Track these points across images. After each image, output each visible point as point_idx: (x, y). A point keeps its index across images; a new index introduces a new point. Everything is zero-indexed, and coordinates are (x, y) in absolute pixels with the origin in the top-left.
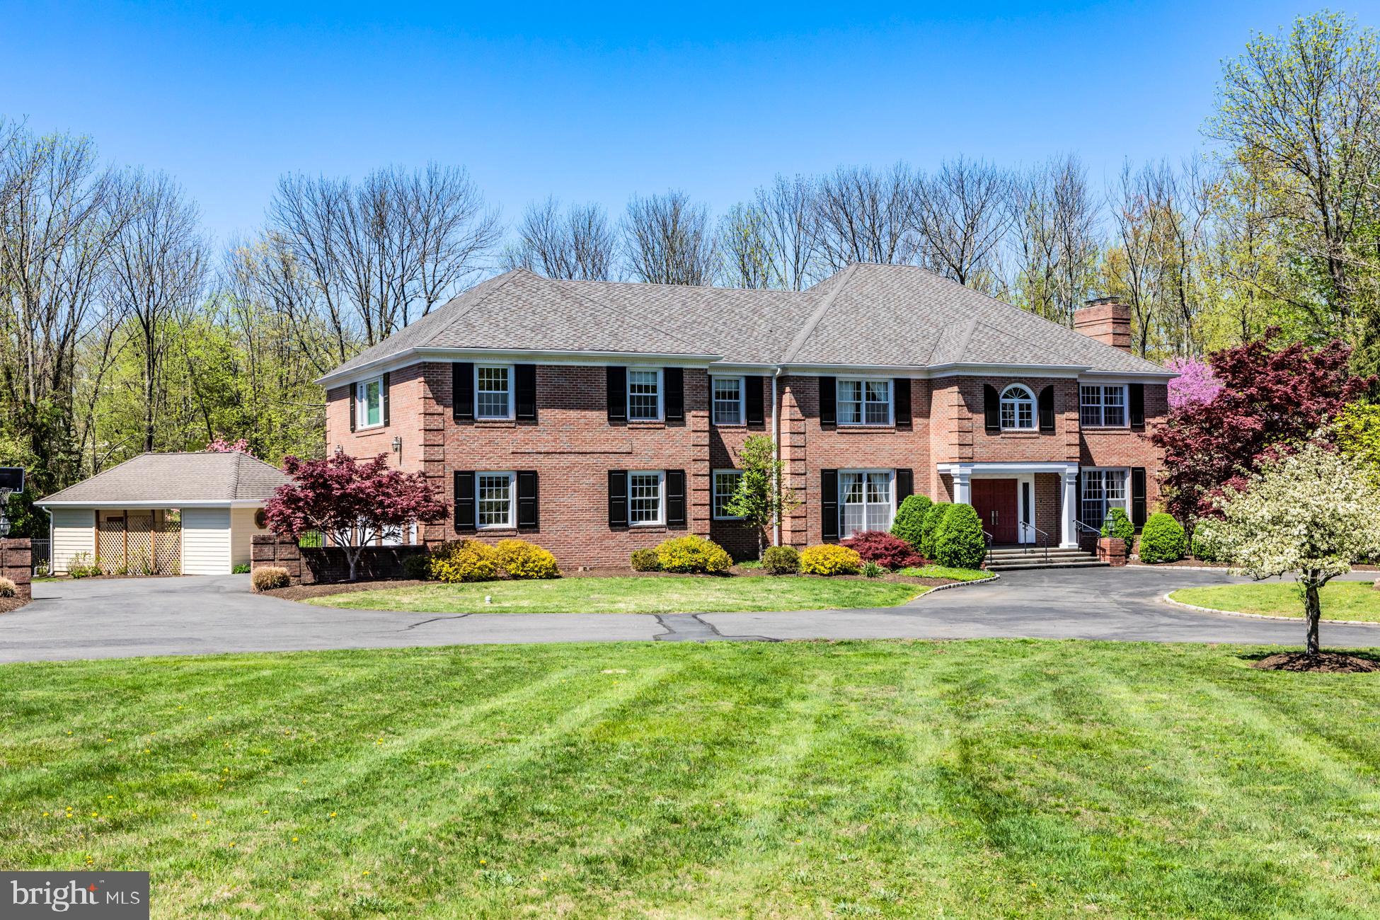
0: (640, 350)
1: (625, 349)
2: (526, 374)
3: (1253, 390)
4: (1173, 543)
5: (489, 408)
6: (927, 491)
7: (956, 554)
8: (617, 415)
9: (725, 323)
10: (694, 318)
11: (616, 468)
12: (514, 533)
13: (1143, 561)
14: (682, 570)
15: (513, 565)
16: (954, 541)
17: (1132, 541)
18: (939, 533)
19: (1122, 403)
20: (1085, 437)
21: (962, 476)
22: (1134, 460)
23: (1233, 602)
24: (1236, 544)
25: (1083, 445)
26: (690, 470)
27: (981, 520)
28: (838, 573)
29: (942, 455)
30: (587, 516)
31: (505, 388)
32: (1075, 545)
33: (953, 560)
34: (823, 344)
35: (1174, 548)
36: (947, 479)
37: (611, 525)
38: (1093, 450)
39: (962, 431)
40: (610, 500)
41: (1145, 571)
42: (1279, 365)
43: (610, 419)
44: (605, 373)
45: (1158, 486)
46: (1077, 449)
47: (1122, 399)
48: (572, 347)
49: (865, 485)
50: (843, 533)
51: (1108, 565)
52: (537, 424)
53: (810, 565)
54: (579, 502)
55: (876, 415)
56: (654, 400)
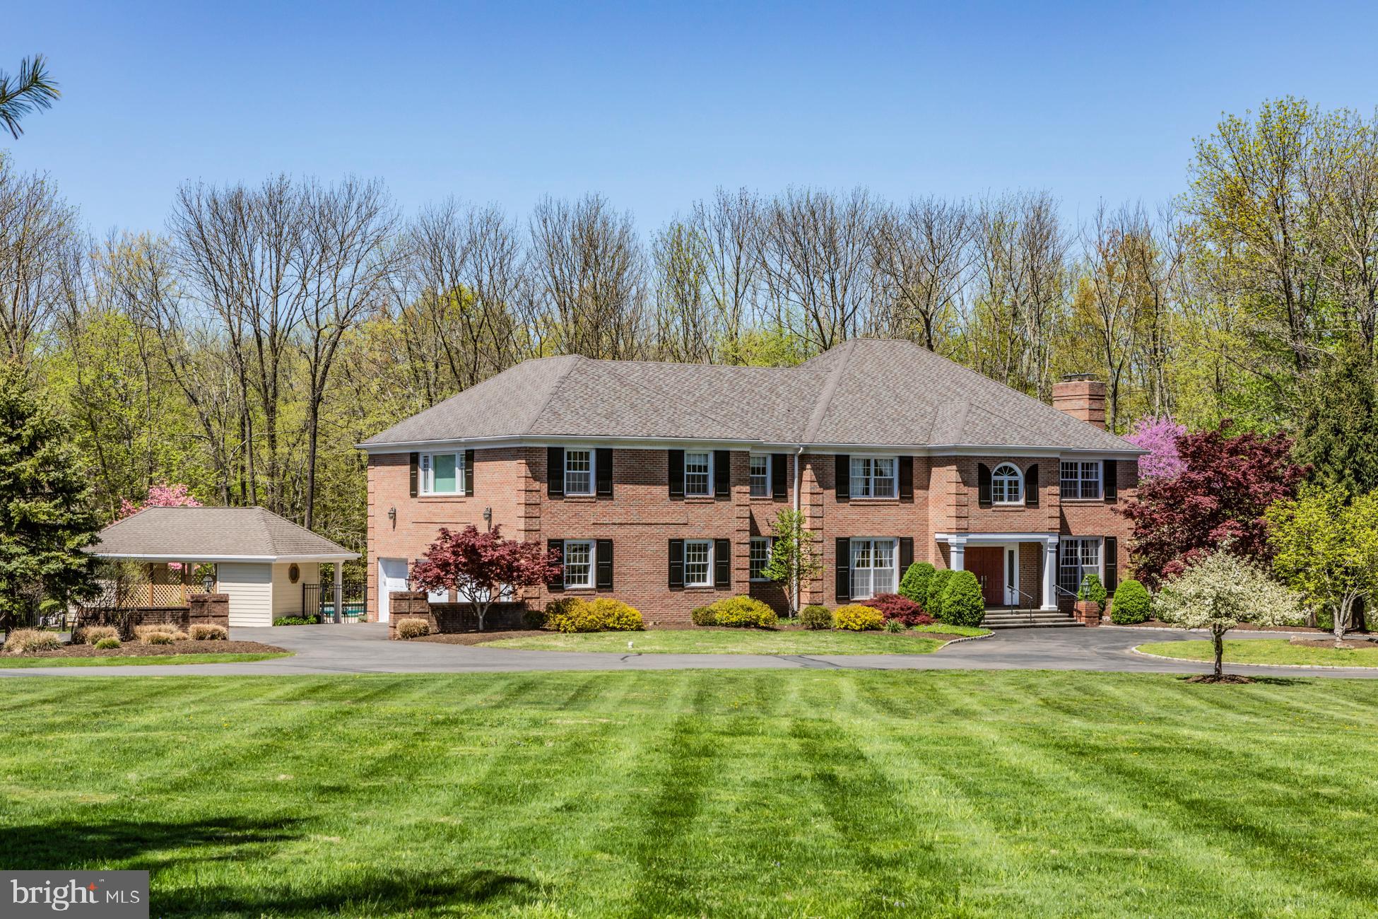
0: (696, 435)
1: (684, 435)
2: (605, 456)
3: (1210, 474)
4: (1141, 606)
5: (574, 485)
6: (925, 557)
7: (960, 614)
8: (676, 492)
9: (748, 403)
10: (722, 398)
11: (675, 537)
12: (593, 592)
13: (1114, 622)
14: (738, 625)
15: (611, 620)
16: (958, 603)
17: (1104, 605)
18: (945, 596)
19: (1097, 477)
20: (1064, 509)
21: (958, 545)
22: (1106, 530)
23: (1182, 652)
24: (1175, 609)
25: (1062, 517)
26: (734, 539)
27: (980, 586)
28: (866, 629)
29: (940, 525)
30: (652, 578)
31: (587, 469)
32: (1054, 607)
33: (958, 619)
34: (837, 424)
35: (1141, 611)
36: (944, 548)
37: (670, 586)
38: (1070, 521)
39: (959, 505)
40: (670, 565)
41: (1117, 631)
42: (1234, 452)
43: (670, 495)
44: (667, 455)
45: (1128, 554)
46: (1058, 521)
47: (1097, 473)
48: (641, 434)
49: (872, 551)
50: (853, 594)
51: (1084, 625)
52: (612, 499)
53: (842, 622)
54: (644, 566)
55: (884, 489)
56: (705, 478)
